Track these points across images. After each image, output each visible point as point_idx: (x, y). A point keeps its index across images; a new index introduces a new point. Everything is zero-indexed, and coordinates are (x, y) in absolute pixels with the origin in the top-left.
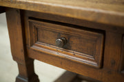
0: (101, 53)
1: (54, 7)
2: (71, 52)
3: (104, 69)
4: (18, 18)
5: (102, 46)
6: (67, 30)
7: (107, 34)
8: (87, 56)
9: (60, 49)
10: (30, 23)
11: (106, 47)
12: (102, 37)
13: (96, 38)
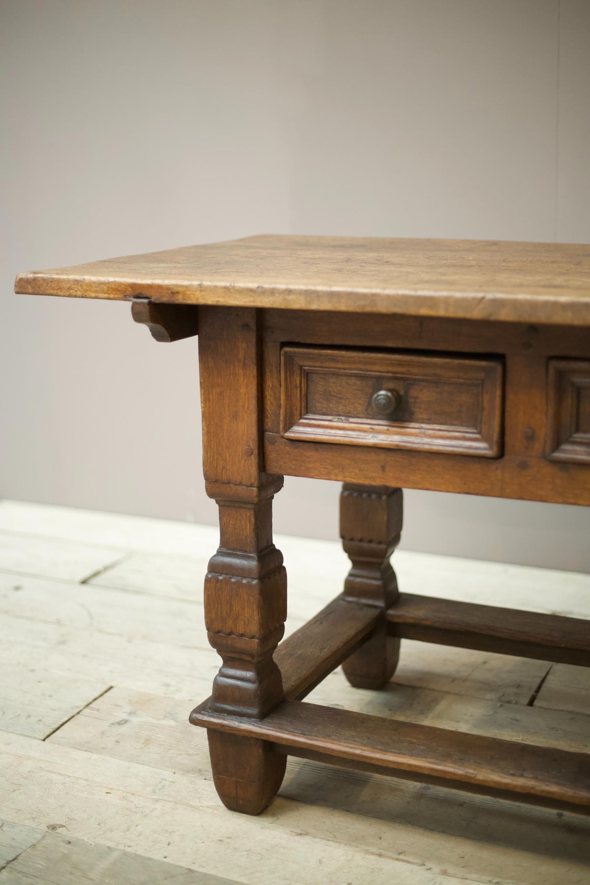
0: (498, 413)
1: (388, 297)
2: (414, 428)
3: (507, 457)
4: (245, 347)
5: (498, 393)
6: (400, 364)
7: (510, 362)
8: (458, 431)
9: (381, 424)
10: (289, 358)
11: (510, 396)
12: (499, 368)
13: (482, 375)
